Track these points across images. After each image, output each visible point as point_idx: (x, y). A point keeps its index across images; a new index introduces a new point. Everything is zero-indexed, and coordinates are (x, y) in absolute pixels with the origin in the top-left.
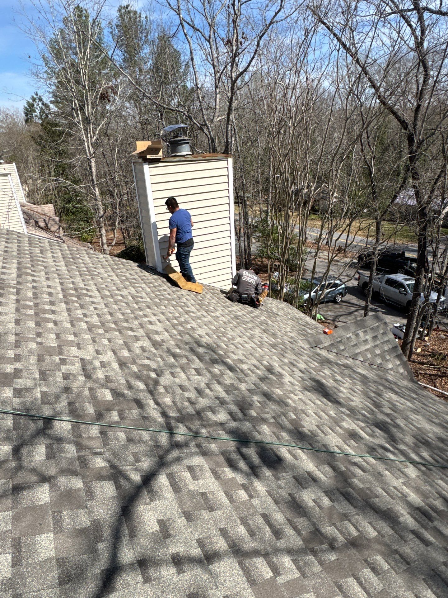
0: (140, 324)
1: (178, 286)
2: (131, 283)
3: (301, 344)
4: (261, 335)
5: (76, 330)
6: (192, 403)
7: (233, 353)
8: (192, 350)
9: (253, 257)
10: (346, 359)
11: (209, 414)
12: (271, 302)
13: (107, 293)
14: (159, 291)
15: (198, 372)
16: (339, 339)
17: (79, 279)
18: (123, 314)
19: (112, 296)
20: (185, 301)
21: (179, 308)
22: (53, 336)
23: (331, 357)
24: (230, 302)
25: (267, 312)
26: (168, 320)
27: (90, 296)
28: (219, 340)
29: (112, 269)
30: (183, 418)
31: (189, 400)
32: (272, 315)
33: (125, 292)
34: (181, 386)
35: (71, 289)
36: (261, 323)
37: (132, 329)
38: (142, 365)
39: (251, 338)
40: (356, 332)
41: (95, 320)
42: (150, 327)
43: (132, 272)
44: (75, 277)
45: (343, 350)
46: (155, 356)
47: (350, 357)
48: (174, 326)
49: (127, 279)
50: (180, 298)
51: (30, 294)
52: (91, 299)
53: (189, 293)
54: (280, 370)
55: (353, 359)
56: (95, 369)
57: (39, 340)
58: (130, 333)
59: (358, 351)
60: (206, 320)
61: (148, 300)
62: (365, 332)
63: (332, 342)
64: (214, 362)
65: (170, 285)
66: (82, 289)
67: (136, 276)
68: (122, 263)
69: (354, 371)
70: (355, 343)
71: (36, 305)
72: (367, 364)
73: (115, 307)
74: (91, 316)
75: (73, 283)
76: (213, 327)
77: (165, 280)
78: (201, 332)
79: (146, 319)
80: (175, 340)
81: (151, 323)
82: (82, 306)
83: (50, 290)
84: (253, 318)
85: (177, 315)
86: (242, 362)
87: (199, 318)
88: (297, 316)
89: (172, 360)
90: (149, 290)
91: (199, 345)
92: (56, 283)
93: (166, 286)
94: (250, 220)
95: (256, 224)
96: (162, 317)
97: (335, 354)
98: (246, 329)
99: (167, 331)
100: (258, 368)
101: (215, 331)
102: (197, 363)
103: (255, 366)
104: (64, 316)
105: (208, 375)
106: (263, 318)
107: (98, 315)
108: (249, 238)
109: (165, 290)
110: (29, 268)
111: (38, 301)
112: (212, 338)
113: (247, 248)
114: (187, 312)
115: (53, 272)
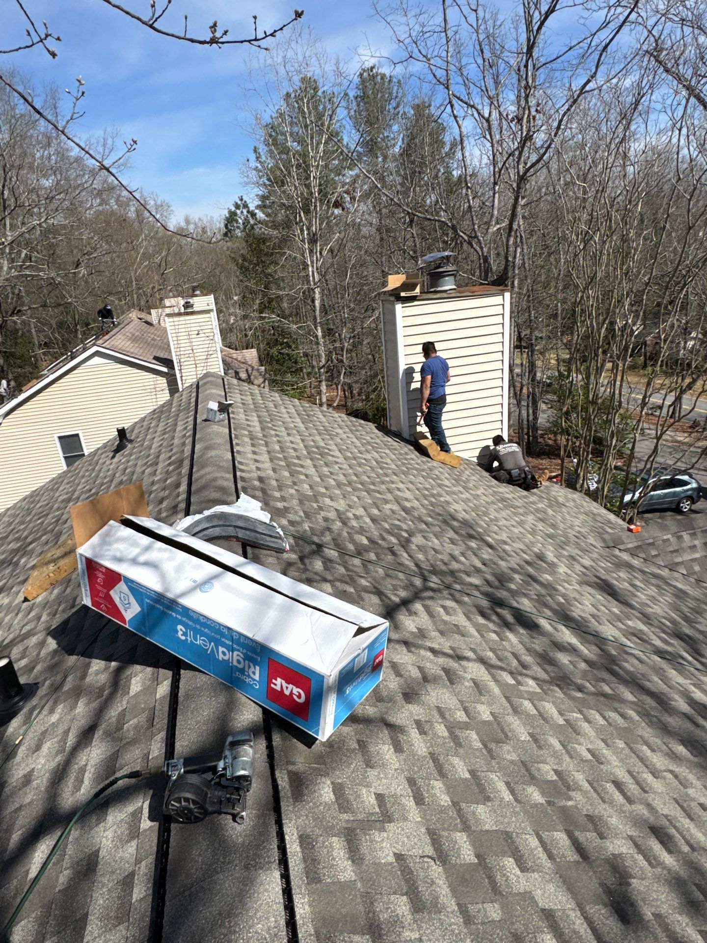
0: (388, 489)
1: (429, 456)
2: (373, 447)
3: (591, 540)
4: (535, 523)
5: (326, 484)
6: (446, 564)
7: (495, 533)
8: (445, 522)
9: (540, 432)
10: (659, 568)
11: (464, 576)
12: (557, 489)
13: (349, 455)
14: (406, 459)
15: (452, 541)
16: (651, 541)
17: (318, 438)
18: (369, 477)
19: (355, 458)
20: (437, 473)
21: (431, 480)
22: (306, 486)
23: (636, 562)
24: (496, 482)
25: (549, 500)
26: (418, 489)
27: (333, 456)
28: (477, 518)
29: (351, 430)
30: (435, 572)
31: (442, 561)
32: (554, 503)
33: (368, 456)
34: (434, 549)
35: (313, 447)
36: (538, 510)
37: (379, 492)
38: (392, 524)
39: (521, 523)
40: (679, 534)
41: (341, 478)
42: (398, 493)
43: (373, 436)
44: (314, 436)
45: (656, 556)
46: (405, 519)
47: (665, 566)
48: (425, 496)
49: (369, 443)
50: (431, 470)
51: (277, 448)
52: (334, 459)
53: (442, 466)
54: (555, 560)
55: (670, 570)
56: (349, 519)
57: (296, 487)
58: (378, 495)
59: (679, 560)
60: (463, 496)
61: (394, 467)
62: (693, 535)
63: (640, 543)
64: (471, 537)
65: (418, 454)
66: (324, 448)
67: (378, 441)
68: (360, 425)
69: (667, 583)
70: (676, 548)
71: (285, 458)
72: (693, 580)
73: (360, 469)
74: (337, 474)
75: (313, 441)
76: (471, 505)
77: (412, 448)
78: (456, 506)
79: (393, 486)
80: (427, 509)
81: (399, 489)
82: (326, 465)
83: (293, 446)
84: (526, 503)
85: (428, 486)
86: (505, 543)
87: (454, 493)
88: (595, 511)
89: (424, 526)
90: (394, 457)
91: (454, 519)
92: (297, 439)
93: (414, 455)
94: (539, 375)
95: (548, 381)
96: (411, 486)
97: (642, 560)
98: (515, 514)
99: (417, 500)
100: (525, 553)
101: (475, 509)
102: (451, 534)
103: (522, 550)
104: (312, 471)
105: (464, 545)
106: (540, 505)
107: (344, 475)
108: (535, 403)
109: (413, 459)
110: (268, 422)
111: (286, 454)
112: (471, 515)
113: (531, 418)
114: (440, 486)
115: (292, 429)
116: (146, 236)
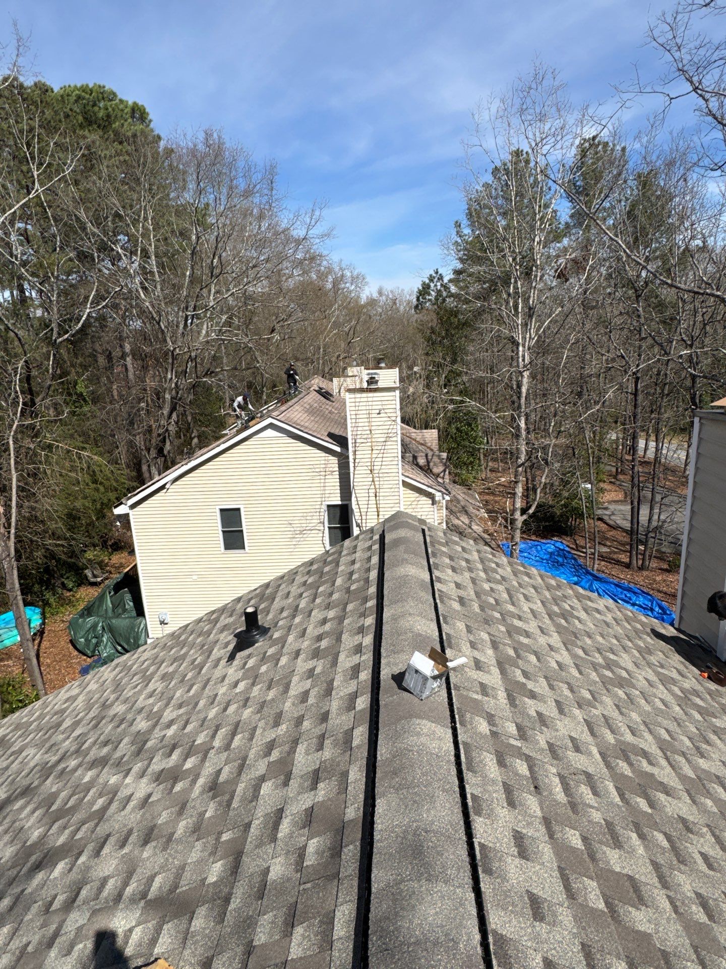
116: (339, 306)
